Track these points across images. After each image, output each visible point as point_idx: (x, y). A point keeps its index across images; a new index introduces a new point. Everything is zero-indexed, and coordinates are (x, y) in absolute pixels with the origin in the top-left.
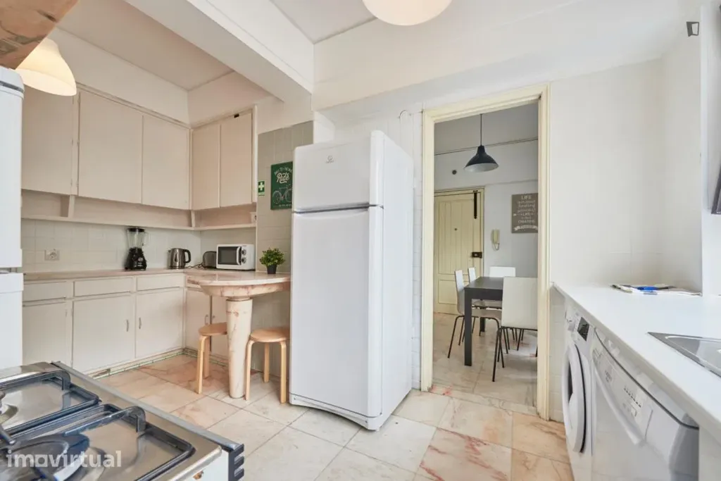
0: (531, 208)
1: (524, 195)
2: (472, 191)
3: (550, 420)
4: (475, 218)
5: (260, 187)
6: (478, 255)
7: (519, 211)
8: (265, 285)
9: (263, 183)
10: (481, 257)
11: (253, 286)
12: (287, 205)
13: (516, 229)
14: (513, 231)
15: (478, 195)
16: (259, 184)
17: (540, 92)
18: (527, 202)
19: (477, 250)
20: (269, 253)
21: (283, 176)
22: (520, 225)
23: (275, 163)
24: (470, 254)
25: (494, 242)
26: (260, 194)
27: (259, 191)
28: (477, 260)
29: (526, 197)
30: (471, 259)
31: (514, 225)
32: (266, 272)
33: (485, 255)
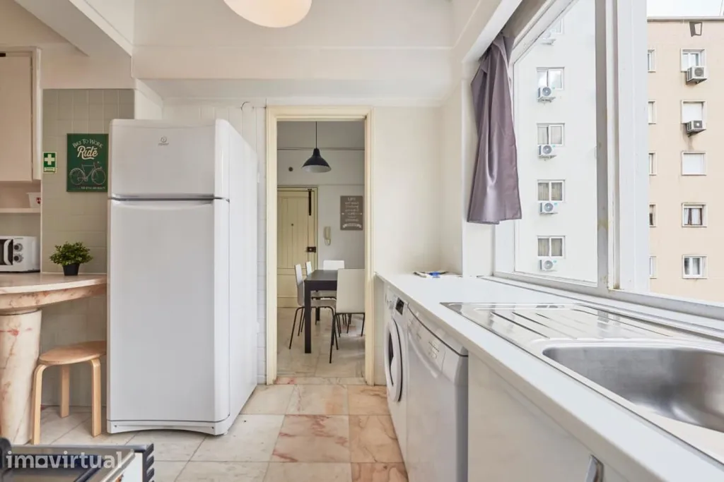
0: (356, 208)
1: (350, 197)
2: (307, 189)
3: (375, 385)
4: (310, 214)
5: (46, 159)
6: (312, 249)
7: (346, 211)
8: (65, 290)
9: (53, 155)
10: (315, 252)
11: (45, 293)
12: (94, 188)
13: (345, 226)
14: (342, 229)
15: (312, 193)
16: (46, 155)
17: (365, 113)
18: (352, 203)
19: (311, 245)
20: (67, 247)
21: (88, 150)
22: (348, 223)
23: (72, 132)
24: (305, 249)
25: (326, 238)
26: (46, 169)
27: (46, 164)
28: (311, 254)
29: (351, 199)
30: (307, 253)
31: (343, 222)
32: (63, 273)
33: (319, 250)
